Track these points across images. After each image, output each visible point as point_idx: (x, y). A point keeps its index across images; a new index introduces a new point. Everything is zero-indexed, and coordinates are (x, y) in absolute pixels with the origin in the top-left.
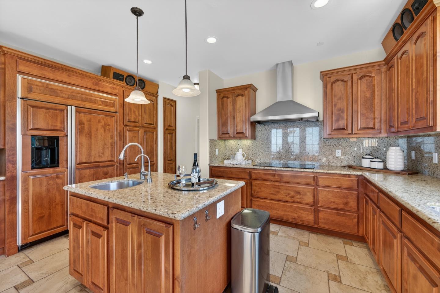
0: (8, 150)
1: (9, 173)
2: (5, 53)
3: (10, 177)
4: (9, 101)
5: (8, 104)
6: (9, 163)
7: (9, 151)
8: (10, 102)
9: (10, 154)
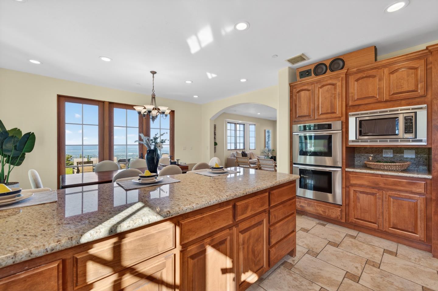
0: (434, 149)
1: (435, 172)
2: (432, 52)
3: (436, 177)
4: (436, 98)
5: (435, 102)
6: (435, 163)
7: (436, 150)
8: (436, 100)
9: (436, 153)
